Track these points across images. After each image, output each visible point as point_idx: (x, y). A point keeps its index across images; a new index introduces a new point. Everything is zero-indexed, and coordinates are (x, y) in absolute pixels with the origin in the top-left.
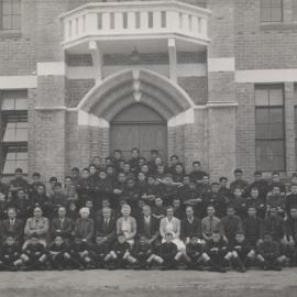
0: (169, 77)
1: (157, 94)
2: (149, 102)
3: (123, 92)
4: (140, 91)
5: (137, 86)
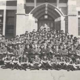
0: (56, 6)
1: (52, 11)
3: (42, 11)
4: (47, 10)
5: (46, 9)
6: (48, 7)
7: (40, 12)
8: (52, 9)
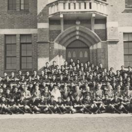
0: (91, 29)
1: (86, 36)
2: (82, 39)
3: (72, 35)
4: (79, 35)
5: (78, 33)
6: (79, 31)
7: (69, 37)
8: (85, 33)
